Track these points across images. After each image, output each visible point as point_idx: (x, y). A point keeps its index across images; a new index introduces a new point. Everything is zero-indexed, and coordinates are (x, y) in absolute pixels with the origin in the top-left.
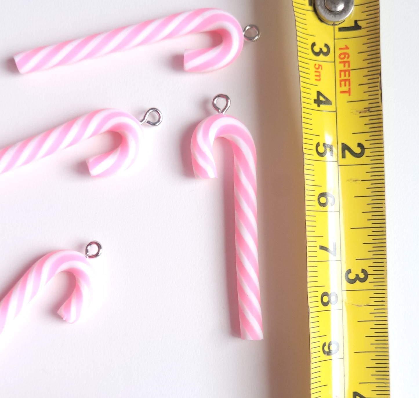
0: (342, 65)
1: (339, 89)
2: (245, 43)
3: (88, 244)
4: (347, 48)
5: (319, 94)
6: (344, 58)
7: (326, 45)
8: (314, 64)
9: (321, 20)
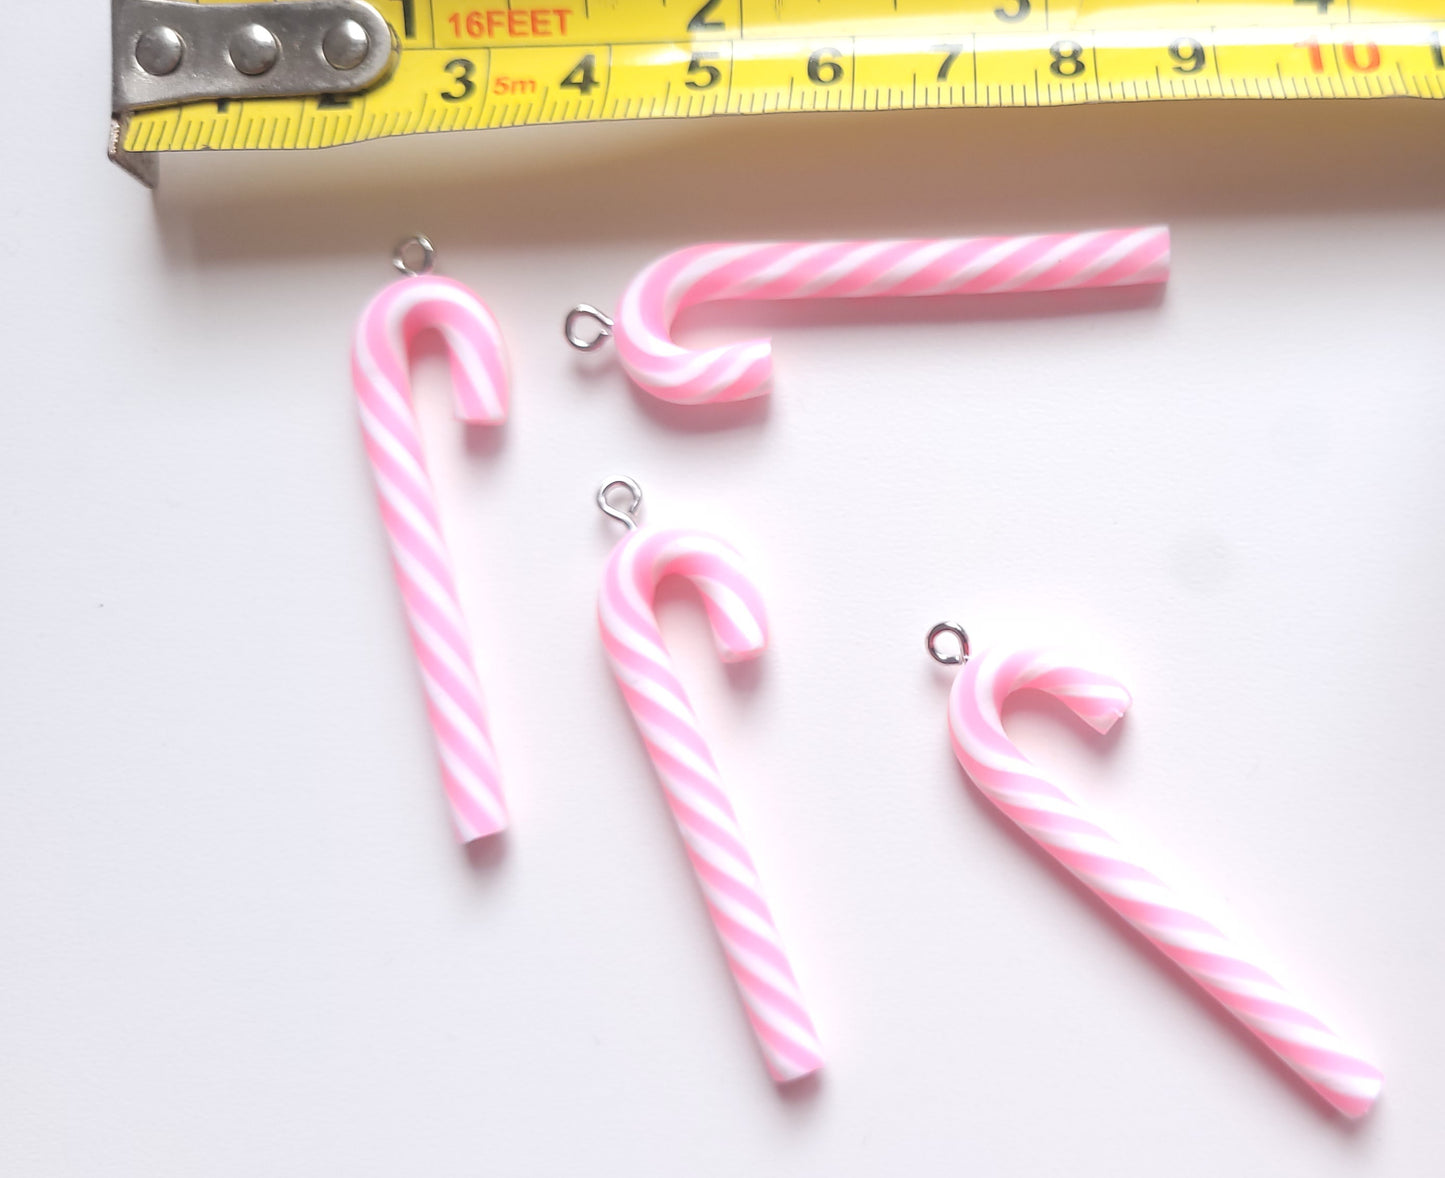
0: (497, 30)
1: (556, 36)
2: (437, 272)
3: (932, 660)
4: (454, 19)
5: (567, 82)
6: (478, 24)
7: (448, 67)
8: (493, 95)
9: (384, 79)
